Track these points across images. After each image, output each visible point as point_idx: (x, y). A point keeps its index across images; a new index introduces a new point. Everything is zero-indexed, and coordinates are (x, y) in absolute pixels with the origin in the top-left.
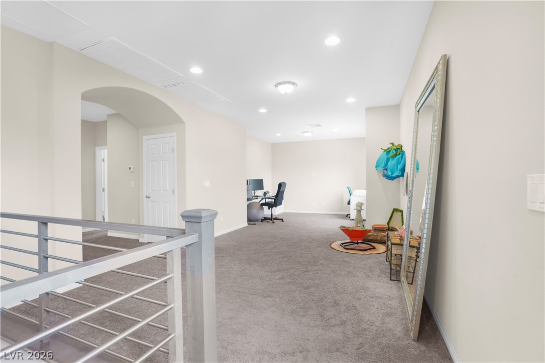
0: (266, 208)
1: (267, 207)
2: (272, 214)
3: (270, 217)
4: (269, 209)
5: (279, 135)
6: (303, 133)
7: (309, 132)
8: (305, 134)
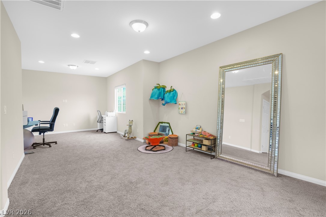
0: (36, 134)
1: (38, 133)
2: (44, 139)
3: (42, 142)
4: (40, 134)
5: (41, 62)
6: (69, 65)
7: (75, 66)
8: (71, 67)
